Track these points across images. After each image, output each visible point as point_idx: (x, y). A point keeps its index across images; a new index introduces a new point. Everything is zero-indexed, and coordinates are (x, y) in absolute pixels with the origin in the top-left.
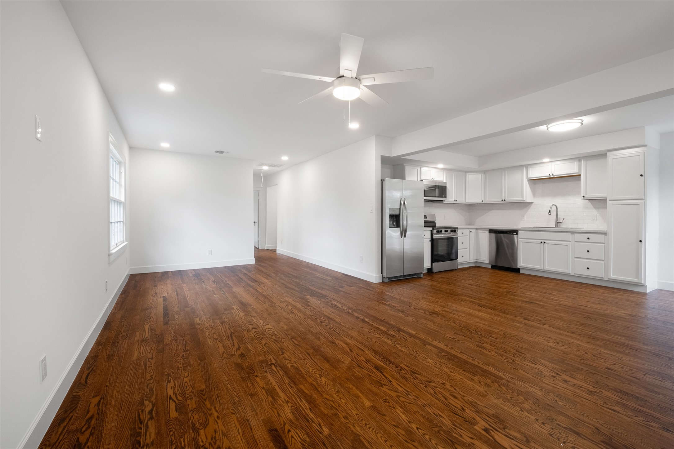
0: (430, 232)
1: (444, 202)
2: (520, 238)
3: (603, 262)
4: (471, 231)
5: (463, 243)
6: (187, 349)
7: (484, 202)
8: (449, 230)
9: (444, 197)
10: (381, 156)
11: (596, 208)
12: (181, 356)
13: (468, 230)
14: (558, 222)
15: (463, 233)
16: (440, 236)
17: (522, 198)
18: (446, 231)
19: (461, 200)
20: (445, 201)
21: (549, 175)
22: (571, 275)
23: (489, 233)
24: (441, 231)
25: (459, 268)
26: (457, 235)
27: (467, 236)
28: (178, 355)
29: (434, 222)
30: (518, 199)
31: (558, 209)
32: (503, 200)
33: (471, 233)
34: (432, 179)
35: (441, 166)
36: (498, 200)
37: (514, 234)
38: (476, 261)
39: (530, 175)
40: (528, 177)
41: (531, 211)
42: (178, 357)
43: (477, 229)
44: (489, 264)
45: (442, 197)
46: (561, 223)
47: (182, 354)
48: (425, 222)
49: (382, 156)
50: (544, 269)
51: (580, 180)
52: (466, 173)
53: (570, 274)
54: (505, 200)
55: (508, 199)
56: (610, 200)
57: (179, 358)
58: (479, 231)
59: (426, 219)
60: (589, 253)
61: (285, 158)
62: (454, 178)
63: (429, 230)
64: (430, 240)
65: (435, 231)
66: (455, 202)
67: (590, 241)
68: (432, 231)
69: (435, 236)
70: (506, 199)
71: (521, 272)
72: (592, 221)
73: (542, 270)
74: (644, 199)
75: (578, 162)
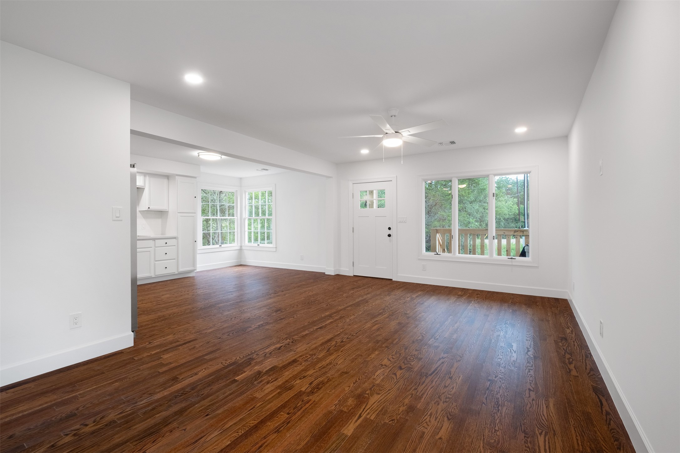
3: (175, 260)
6: (489, 382)
11: (145, 218)
12: (498, 378)
22: (153, 277)
28: (500, 380)
42: (501, 378)
47: (496, 379)
53: (151, 277)
56: (178, 213)
57: (500, 376)
60: (167, 255)
67: (167, 245)
74: (195, 213)
75: (143, 177)
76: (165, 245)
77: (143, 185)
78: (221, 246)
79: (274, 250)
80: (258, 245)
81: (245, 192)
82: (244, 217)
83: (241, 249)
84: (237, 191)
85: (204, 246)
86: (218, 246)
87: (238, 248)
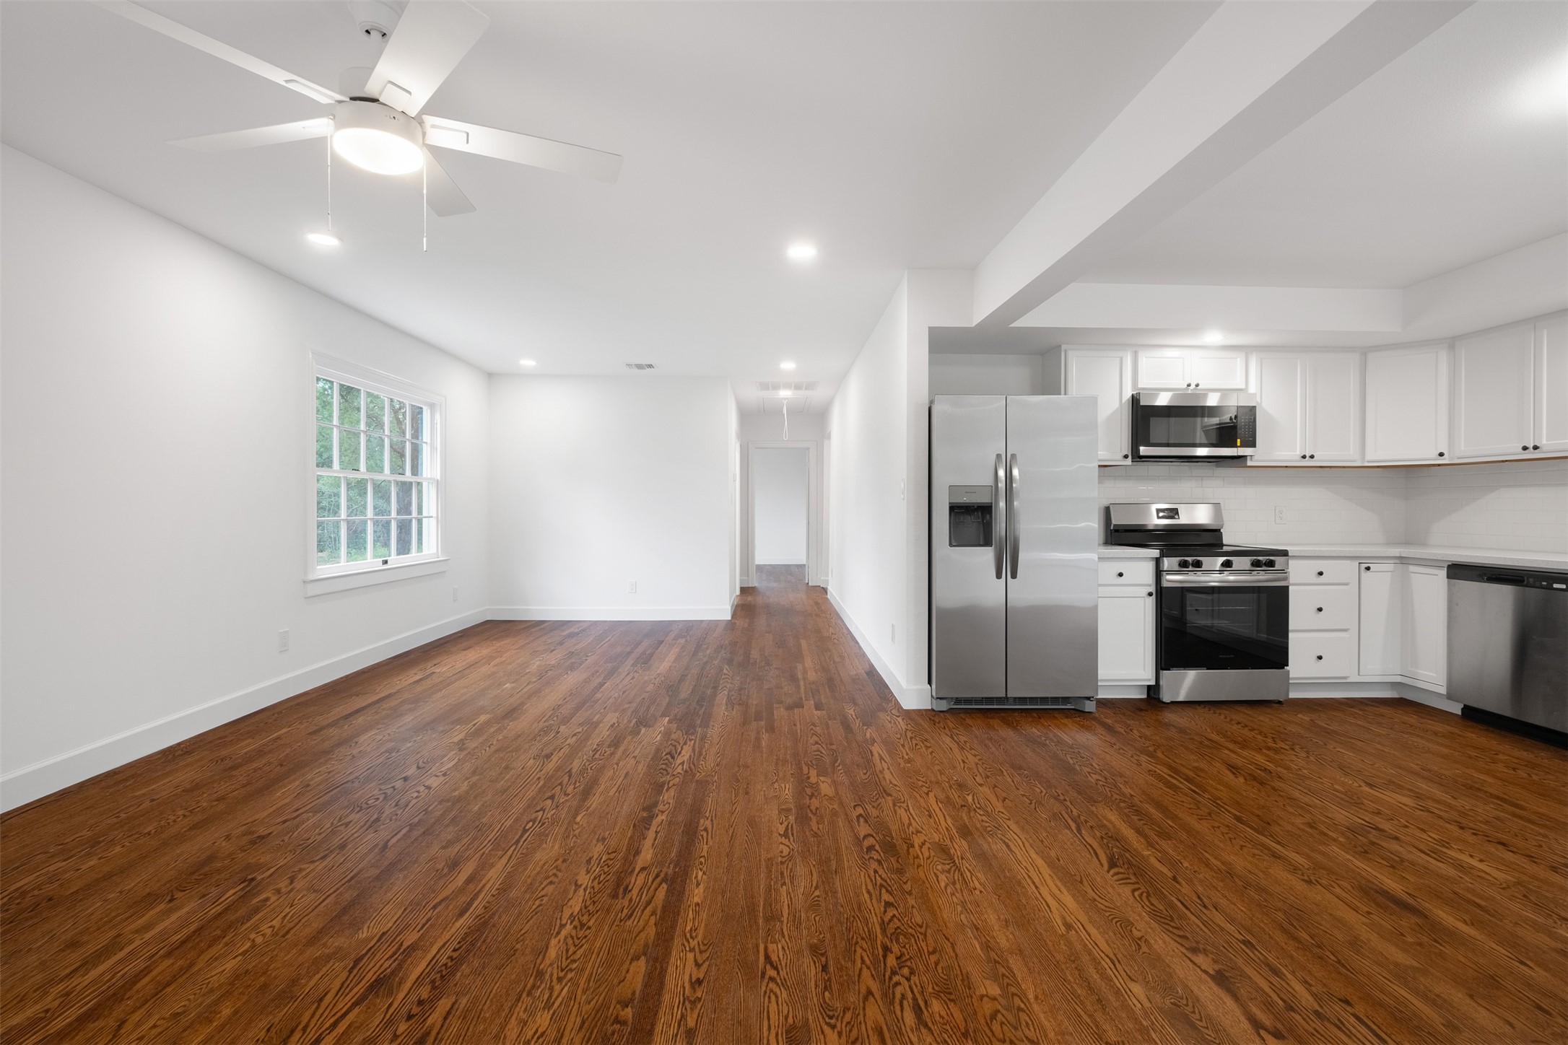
0: (1151, 565)
1: (1250, 463)
4: (1368, 569)
5: (1319, 610)
7: (1448, 459)
8: (1241, 562)
9: (1241, 446)
10: (929, 328)
13: (1351, 564)
15: (1321, 574)
18: (1227, 565)
19: (1336, 454)
20: (1254, 458)
23: (1449, 577)
24: (1198, 564)
25: (1290, 697)
26: (1286, 579)
27: (1343, 584)
29: (1217, 531)
32: (1531, 447)
33: (1365, 575)
34: (1190, 385)
36: (1510, 448)
37: (1555, 586)
38: (1399, 679)
43: (1402, 560)
44: (1450, 696)
45: (1234, 445)
49: (932, 331)
52: (1365, 354)
54: (1536, 448)
55: (1554, 443)
58: (1412, 568)
61: (788, 366)
62: (1304, 377)
63: (1145, 559)
64: (1152, 591)
65: (1170, 563)
66: (1307, 463)
68: (1159, 561)
69: (1170, 578)
70: (1544, 442)
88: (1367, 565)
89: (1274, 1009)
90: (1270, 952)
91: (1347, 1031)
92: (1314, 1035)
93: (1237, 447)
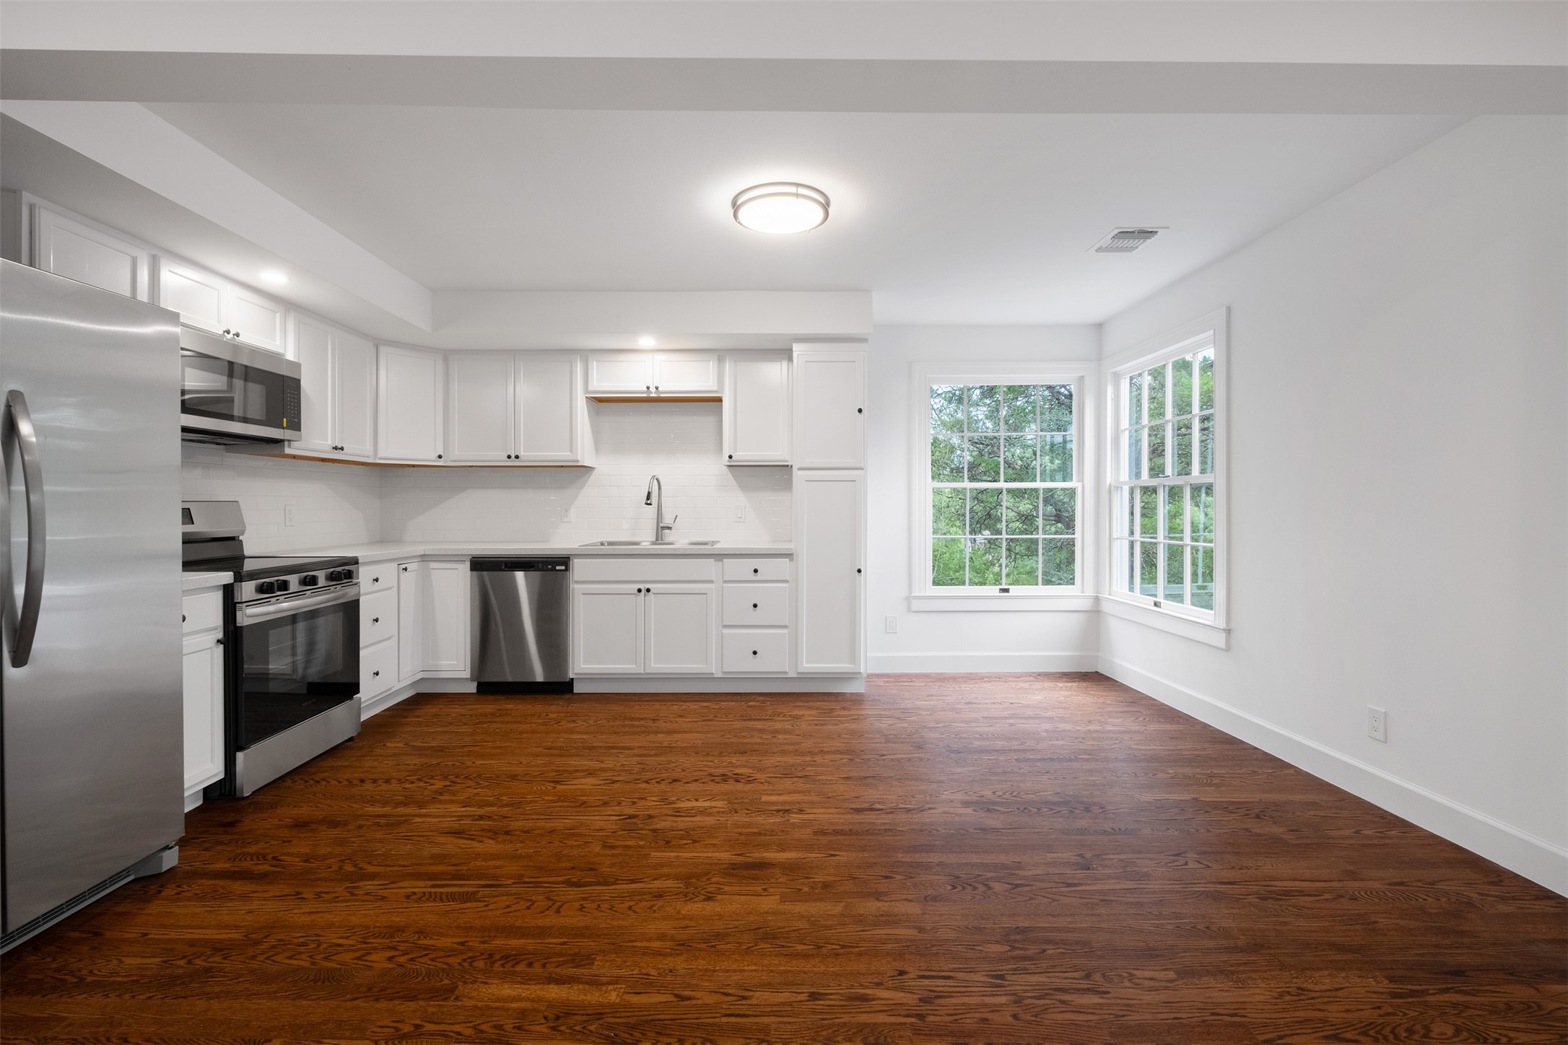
0: (218, 597)
1: (288, 451)
2: (577, 582)
3: (785, 631)
4: (406, 569)
5: (376, 620)
7: (446, 461)
8: (321, 575)
9: (288, 427)
11: (744, 488)
13: (394, 566)
14: (662, 527)
15: (377, 580)
16: (271, 608)
17: (572, 452)
18: (310, 581)
19: (358, 449)
20: (294, 444)
21: (648, 388)
22: (715, 676)
23: (472, 569)
24: (284, 586)
26: (359, 590)
27: (390, 589)
29: (233, 539)
30: (558, 454)
31: (662, 487)
32: (513, 456)
33: (404, 575)
34: (228, 332)
35: (275, 278)
36: (496, 456)
37: (558, 568)
38: (420, 677)
39: (595, 383)
40: (590, 389)
41: (588, 492)
43: (425, 558)
44: (471, 679)
45: (280, 426)
46: (669, 528)
48: (188, 540)
50: (647, 671)
51: (719, 412)
52: (377, 347)
53: (711, 676)
54: (517, 457)
55: (530, 455)
56: (799, 469)
58: (433, 565)
59: (190, 528)
60: (755, 611)
62: (333, 356)
63: (215, 588)
64: (220, 635)
65: (248, 590)
66: (336, 455)
67: (759, 576)
68: (228, 591)
69: (249, 615)
70: (522, 454)
71: (575, 692)
72: (736, 522)
73: (642, 674)
74: (862, 469)
75: (716, 363)
76: (752, 576)
77: (715, 388)
78: (1007, 591)
79: (1220, 640)
80: (1156, 604)
81: (1117, 377)
82: (1109, 481)
83: (1099, 611)
84: (1083, 377)
85: (938, 584)
86: (993, 590)
87: (1085, 604)
88: (404, 566)
89: (923, 1030)
90: (829, 986)
91: (944, 994)
92: (956, 1020)
93: (283, 428)
